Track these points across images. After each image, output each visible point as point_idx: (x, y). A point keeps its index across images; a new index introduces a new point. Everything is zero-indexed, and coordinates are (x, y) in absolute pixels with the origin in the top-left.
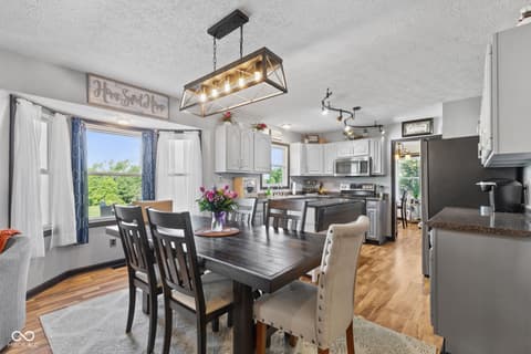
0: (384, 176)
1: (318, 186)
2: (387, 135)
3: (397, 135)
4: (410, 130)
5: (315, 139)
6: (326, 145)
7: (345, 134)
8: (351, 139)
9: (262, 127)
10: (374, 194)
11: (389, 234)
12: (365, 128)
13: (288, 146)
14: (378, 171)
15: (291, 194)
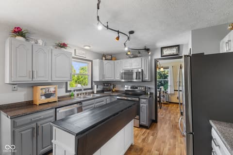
0: (151, 81)
1: (112, 87)
2: (152, 55)
3: (158, 56)
4: (166, 52)
5: (109, 57)
6: (116, 61)
7: (127, 54)
8: (130, 58)
9: (63, 46)
10: (145, 93)
11: (154, 118)
12: (139, 51)
13: (92, 61)
14: (147, 79)
15: (93, 93)
